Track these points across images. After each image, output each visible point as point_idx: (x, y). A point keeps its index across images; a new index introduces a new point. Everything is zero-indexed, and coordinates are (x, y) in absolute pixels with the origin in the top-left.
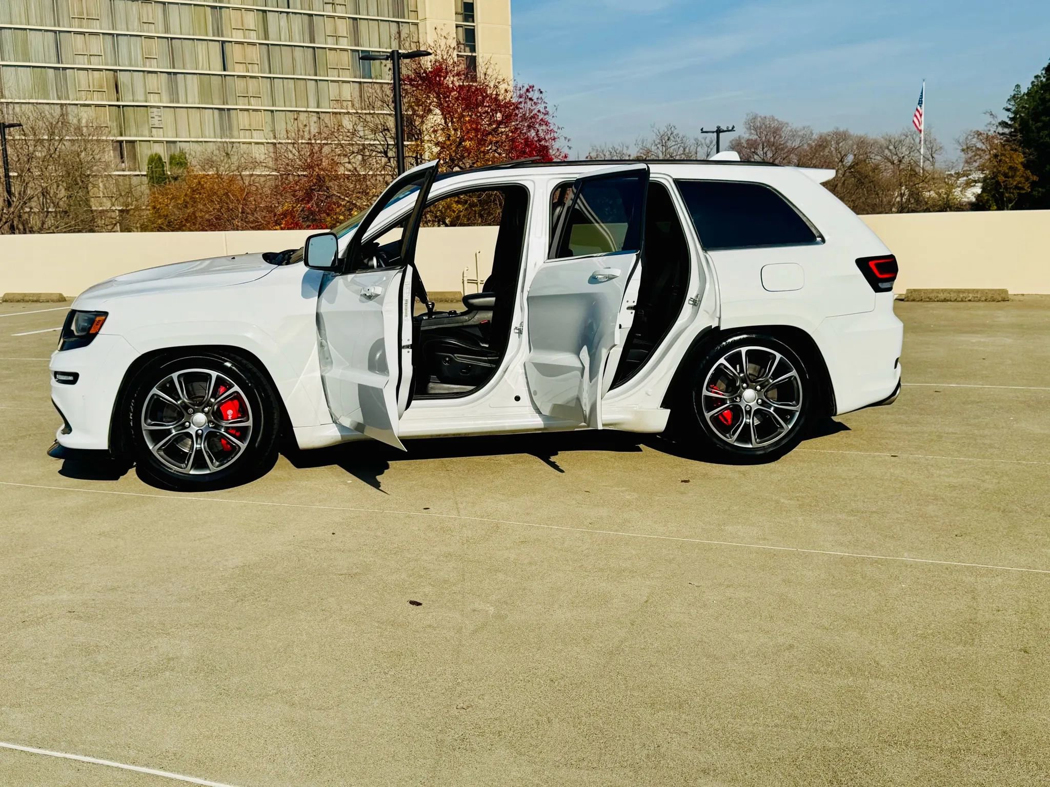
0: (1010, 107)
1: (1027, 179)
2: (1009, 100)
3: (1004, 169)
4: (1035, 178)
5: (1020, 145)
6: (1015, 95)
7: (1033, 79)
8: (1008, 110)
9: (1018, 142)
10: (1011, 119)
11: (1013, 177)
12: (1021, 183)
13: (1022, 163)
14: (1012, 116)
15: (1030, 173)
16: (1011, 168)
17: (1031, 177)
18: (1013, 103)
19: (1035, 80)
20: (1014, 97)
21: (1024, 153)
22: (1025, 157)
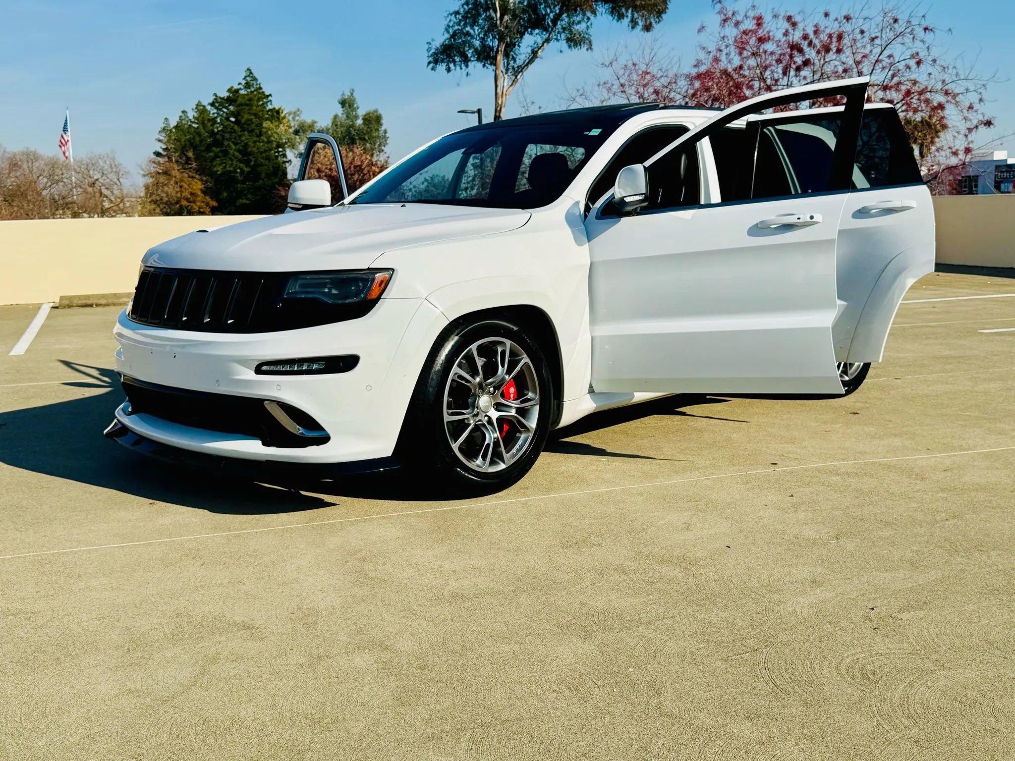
0: (161, 138)
1: (208, 204)
2: (160, 132)
3: (186, 194)
4: (215, 204)
5: (196, 173)
6: (165, 127)
7: (181, 114)
8: (160, 141)
9: (194, 170)
10: (164, 150)
11: (194, 202)
12: (202, 208)
13: (201, 190)
14: (164, 147)
15: (209, 200)
16: (192, 194)
17: (211, 203)
18: (164, 134)
19: (183, 115)
20: (164, 129)
21: (201, 180)
22: (203, 184)
